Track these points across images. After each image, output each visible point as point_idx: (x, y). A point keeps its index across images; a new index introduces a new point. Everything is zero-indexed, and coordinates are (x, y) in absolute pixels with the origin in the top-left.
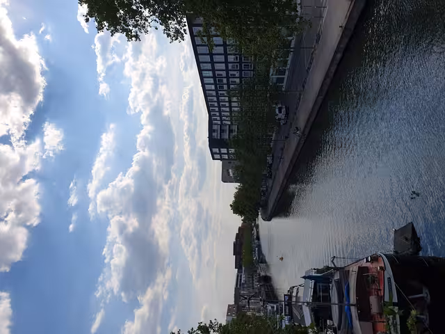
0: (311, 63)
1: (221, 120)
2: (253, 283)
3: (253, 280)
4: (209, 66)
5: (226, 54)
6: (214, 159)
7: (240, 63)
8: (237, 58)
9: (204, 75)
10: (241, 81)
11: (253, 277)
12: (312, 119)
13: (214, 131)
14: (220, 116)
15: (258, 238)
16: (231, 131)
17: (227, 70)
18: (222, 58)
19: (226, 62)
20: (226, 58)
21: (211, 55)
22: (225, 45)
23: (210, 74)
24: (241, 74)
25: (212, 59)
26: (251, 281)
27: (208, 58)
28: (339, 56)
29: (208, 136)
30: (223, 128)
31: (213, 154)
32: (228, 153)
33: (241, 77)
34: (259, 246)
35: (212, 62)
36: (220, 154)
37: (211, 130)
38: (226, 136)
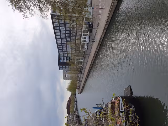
0: (96, 34)
1: (63, 55)
2: (74, 119)
3: (74, 118)
4: (59, 34)
5: (65, 30)
6: (60, 70)
7: (71, 34)
8: (69, 32)
9: (57, 38)
10: (71, 41)
11: (74, 117)
12: (96, 54)
13: (60, 59)
14: (63, 53)
15: (76, 101)
16: (67, 59)
17: (66, 36)
18: (64, 32)
19: (66, 33)
20: (65, 32)
21: (60, 30)
22: (65, 27)
23: (60, 37)
24: (71, 38)
25: (60, 31)
26: (73, 118)
27: (59, 31)
28: (105, 31)
29: (58, 61)
30: (64, 58)
31: (59, 68)
32: (66, 68)
33: (71, 39)
34: (76, 104)
35: (60, 33)
36: (63, 68)
37: (59, 59)
38: (65, 61)
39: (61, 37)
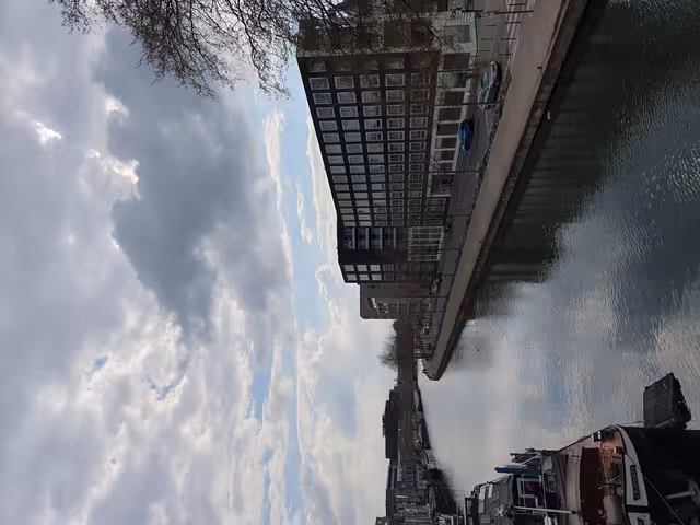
1: (357, 221)
2: (416, 482)
3: (415, 477)
4: (336, 138)
5: (361, 119)
6: (346, 281)
7: (385, 130)
9: (328, 151)
10: (386, 159)
11: (415, 472)
13: (346, 238)
14: (356, 214)
15: (421, 408)
16: (372, 237)
17: (364, 142)
18: (355, 124)
19: (363, 131)
20: (362, 125)
21: (339, 120)
22: (360, 105)
23: (338, 149)
24: (385, 148)
25: (340, 125)
26: (412, 479)
30: (361, 232)
31: (345, 274)
32: (369, 273)
36: (357, 273)
37: (342, 237)
39: (344, 149)
